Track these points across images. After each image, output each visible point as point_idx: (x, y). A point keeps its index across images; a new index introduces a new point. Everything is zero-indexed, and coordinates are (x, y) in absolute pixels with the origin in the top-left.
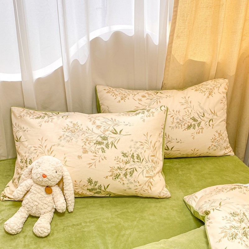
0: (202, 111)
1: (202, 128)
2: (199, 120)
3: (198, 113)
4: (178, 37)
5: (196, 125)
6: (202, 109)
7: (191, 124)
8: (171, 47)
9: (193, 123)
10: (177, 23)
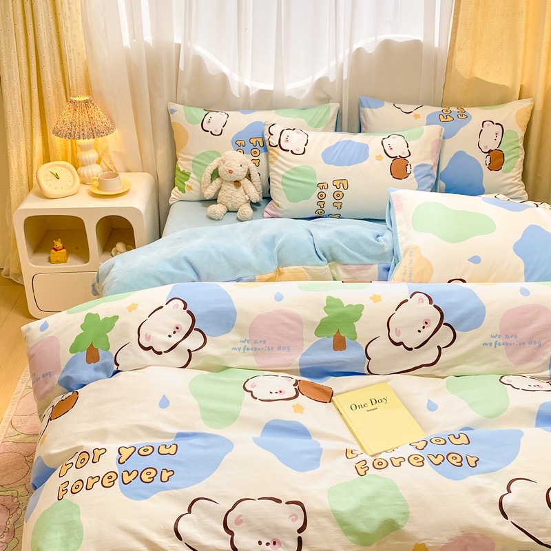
4: (460, 49)
10: (458, 33)
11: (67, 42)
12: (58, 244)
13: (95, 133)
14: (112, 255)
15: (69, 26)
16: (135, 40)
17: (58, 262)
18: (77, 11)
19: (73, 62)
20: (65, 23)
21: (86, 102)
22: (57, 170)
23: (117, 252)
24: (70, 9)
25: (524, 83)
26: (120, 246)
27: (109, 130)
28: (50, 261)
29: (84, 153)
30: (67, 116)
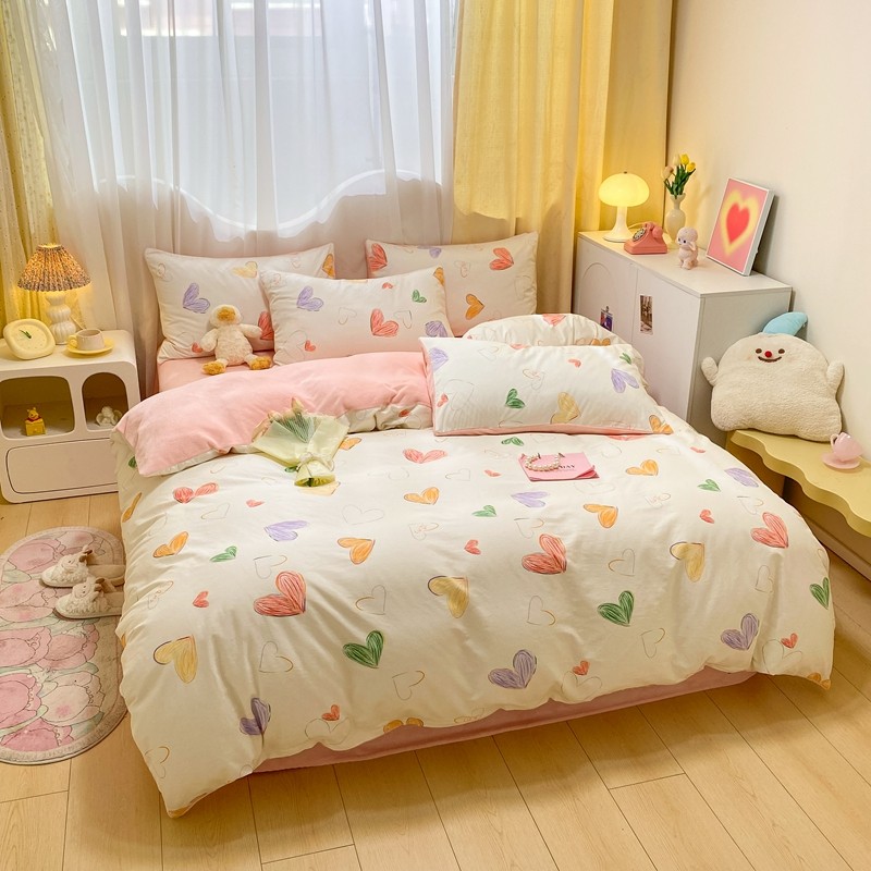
11: (26, 184)
12: (34, 413)
13: (71, 284)
14: (96, 423)
15: (29, 165)
16: (104, 180)
17: (35, 434)
18: (38, 149)
19: (34, 205)
20: (24, 162)
21: (58, 249)
22: (27, 328)
23: (103, 418)
24: (30, 146)
25: (520, 215)
26: (107, 411)
27: (86, 281)
28: (24, 433)
29: (55, 308)
30: (35, 265)
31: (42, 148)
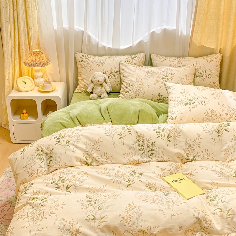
0: (204, 69)
1: (204, 78)
2: (203, 74)
3: (203, 70)
4: (196, 33)
5: (201, 76)
6: (205, 68)
7: (198, 75)
8: (192, 38)
9: (199, 75)
10: (195, 26)
13: (42, 65)
15: (32, 20)
17: (24, 119)
19: (33, 35)
21: (38, 52)
22: (25, 80)
24: (32, 13)
27: (48, 64)
29: (37, 73)
30: (30, 57)
31: (36, 14)
